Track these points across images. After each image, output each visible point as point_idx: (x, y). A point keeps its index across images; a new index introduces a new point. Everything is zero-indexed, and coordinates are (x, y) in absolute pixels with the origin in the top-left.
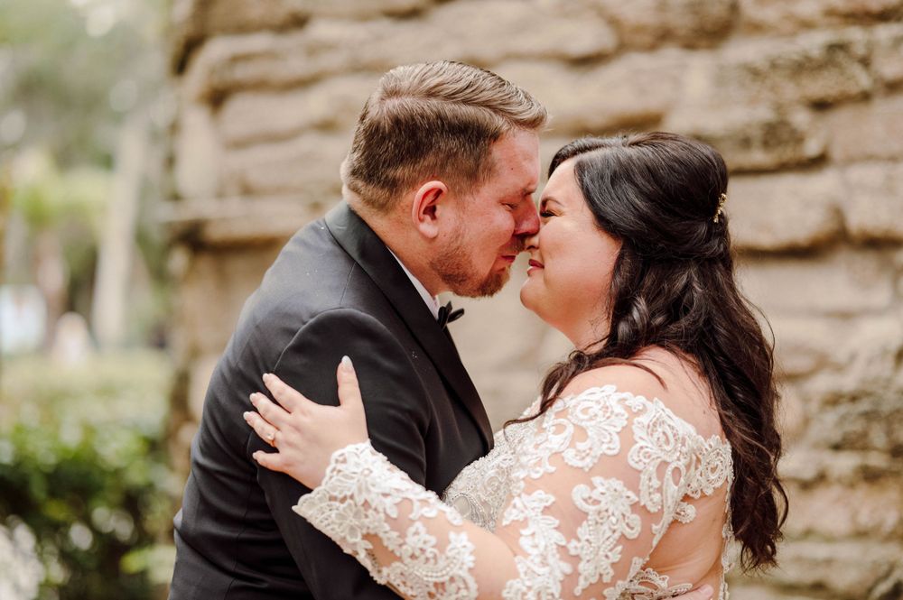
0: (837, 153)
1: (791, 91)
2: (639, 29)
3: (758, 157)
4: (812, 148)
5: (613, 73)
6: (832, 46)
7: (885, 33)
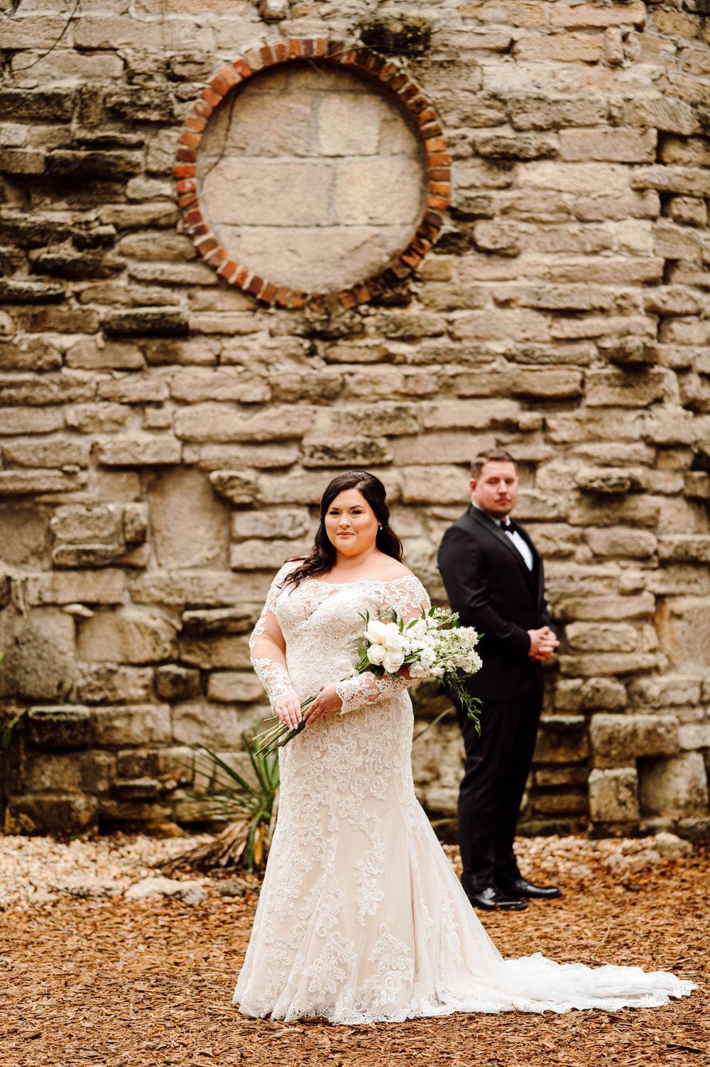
0: (398, 461)
1: (377, 429)
2: (288, 391)
3: (360, 460)
4: (388, 458)
5: (271, 412)
6: (398, 409)
7: (425, 404)
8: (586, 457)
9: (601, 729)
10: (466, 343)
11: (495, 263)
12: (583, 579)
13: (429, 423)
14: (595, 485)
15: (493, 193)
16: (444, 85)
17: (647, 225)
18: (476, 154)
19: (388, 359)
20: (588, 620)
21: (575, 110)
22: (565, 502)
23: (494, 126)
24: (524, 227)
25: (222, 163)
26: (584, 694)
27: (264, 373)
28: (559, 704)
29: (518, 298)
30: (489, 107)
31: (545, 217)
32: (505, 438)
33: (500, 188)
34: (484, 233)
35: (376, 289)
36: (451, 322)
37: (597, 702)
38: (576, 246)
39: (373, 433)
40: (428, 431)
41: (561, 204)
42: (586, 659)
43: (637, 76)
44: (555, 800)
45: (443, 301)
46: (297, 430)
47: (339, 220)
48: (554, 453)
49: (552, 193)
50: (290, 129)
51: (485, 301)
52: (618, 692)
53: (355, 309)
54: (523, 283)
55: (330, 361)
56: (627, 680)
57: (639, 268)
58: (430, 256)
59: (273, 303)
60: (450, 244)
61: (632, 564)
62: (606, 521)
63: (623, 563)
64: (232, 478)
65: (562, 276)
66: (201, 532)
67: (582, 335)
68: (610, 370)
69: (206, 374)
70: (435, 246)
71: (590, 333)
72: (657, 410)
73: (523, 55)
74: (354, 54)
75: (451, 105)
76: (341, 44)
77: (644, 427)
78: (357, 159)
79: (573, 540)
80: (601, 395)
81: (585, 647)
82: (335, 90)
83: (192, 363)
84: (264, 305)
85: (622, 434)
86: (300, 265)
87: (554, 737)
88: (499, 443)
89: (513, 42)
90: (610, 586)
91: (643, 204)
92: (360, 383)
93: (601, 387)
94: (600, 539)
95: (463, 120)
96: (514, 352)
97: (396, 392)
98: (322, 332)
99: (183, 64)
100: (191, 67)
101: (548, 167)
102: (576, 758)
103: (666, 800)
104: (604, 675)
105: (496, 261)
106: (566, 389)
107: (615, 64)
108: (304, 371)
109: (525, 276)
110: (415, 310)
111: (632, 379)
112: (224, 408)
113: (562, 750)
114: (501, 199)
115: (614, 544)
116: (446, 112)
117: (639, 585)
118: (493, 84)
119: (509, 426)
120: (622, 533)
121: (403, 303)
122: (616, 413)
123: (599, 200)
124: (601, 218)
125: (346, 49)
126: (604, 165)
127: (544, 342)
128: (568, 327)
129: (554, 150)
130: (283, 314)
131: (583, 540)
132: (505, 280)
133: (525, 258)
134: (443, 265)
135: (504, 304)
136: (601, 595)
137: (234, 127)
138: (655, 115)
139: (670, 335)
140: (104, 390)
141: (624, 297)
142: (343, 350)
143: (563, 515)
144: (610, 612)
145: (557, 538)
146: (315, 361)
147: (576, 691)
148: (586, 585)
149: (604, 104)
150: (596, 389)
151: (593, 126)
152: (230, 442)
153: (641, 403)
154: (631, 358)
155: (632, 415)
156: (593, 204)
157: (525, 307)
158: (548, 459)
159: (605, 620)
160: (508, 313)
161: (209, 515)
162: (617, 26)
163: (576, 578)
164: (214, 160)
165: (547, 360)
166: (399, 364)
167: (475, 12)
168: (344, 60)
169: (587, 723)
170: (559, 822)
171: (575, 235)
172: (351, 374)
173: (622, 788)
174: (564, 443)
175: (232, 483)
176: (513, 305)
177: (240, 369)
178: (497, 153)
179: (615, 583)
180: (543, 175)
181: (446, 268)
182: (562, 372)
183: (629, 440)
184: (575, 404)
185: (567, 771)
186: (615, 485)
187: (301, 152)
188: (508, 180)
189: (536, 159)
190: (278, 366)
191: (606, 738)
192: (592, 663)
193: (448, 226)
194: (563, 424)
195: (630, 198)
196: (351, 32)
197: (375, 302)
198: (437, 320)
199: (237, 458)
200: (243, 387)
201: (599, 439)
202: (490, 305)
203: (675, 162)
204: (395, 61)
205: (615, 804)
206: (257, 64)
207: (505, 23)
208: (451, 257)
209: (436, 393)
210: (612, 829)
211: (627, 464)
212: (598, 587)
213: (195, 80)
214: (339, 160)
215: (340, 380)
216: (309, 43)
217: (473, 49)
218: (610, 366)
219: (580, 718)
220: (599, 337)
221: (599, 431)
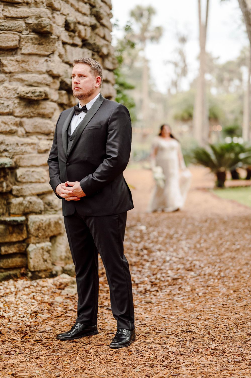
8: (21, 80)
9: (34, 223)
12: (22, 145)
20: (24, 167)
22: (13, 104)
26: (25, 205)
28: (12, 211)
37: (31, 209)
42: (24, 186)
44: (10, 261)
48: (5, 78)
52: (40, 203)
56: (42, 197)
61: (44, 137)
62: (32, 114)
63: (40, 137)
67: (19, 16)
68: (32, 35)
71: (23, 15)
72: (53, 58)
77: (48, 66)
79: (16, 124)
80: (29, 48)
81: (24, 180)
85: (38, 69)
87: (11, 229)
90: (34, 149)
93: (29, 44)
94: (29, 124)
102: (21, 239)
103: (56, 257)
104: (33, 195)
106: (11, 44)
111: (43, 40)
113: (14, 235)
115: (35, 127)
120: (39, 121)
122: (35, 58)
127: (1, 18)
128: (12, 11)
131: (21, 124)
136: (30, 153)
143: (11, 111)
144: (35, 162)
145: (9, 123)
147: (21, 204)
148: (23, 148)
150: (26, 45)
153: (47, 53)
154: (45, 29)
155: (43, 60)
159: (33, 166)
163: (19, 145)
165: (3, 28)
169: (27, 220)
170: (12, 272)
173: (45, 253)
174: (10, 73)
179: (36, 147)
182: (10, 35)
183: (41, 73)
184: (14, 53)
185: (16, 246)
186: (38, 96)
191: (37, 227)
192: (28, 189)
194: (10, 63)
201: (27, 71)
205: (42, 260)
210: (40, 274)
211: (40, 85)
212: (29, 149)
218: (32, 33)
219: (23, 218)
220: (26, 18)
221: (27, 67)
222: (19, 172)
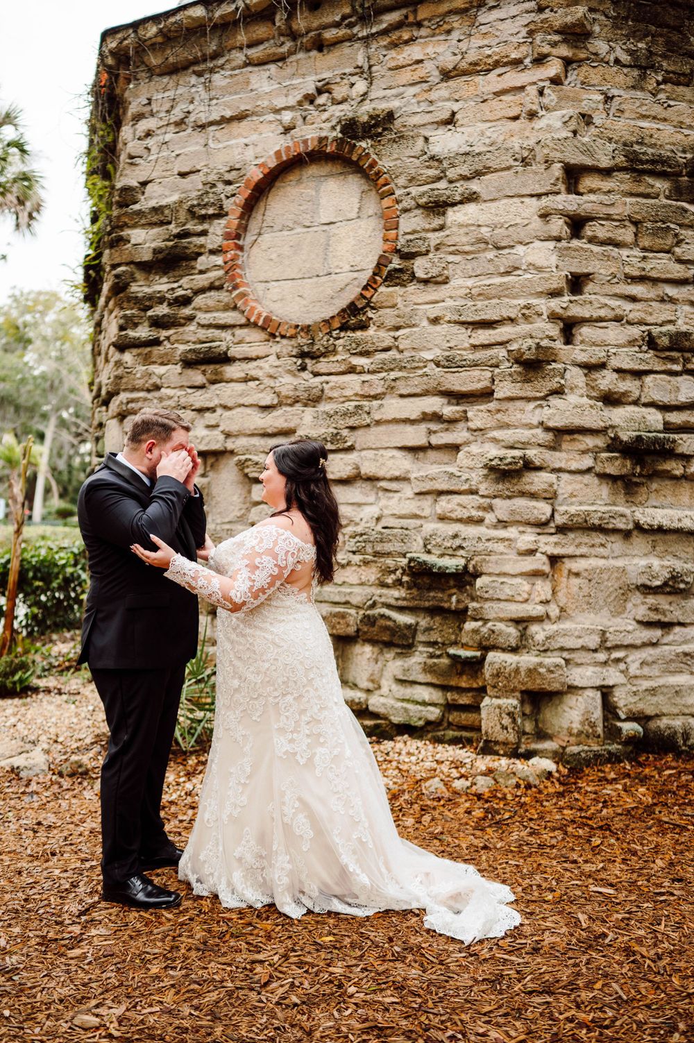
0: (357, 446)
1: (342, 423)
2: (287, 397)
4: (349, 444)
5: (277, 413)
6: (356, 407)
7: (375, 403)
8: (495, 440)
9: (493, 664)
10: (407, 354)
11: (429, 289)
12: (488, 540)
13: (377, 417)
14: (493, 463)
15: (430, 235)
16: (396, 156)
17: (551, 244)
18: (418, 206)
19: (352, 370)
20: (490, 574)
21: (493, 158)
22: (476, 477)
23: (433, 182)
24: (451, 258)
25: (260, 239)
26: (483, 634)
27: (272, 385)
28: (463, 641)
29: (445, 316)
30: (427, 167)
31: (467, 248)
32: (433, 426)
33: (435, 230)
34: (420, 267)
35: (344, 318)
36: (396, 339)
37: (493, 642)
38: (492, 270)
39: (339, 426)
40: (378, 423)
41: (480, 236)
42: (487, 605)
43: (551, 122)
44: (463, 716)
45: (391, 322)
46: (292, 425)
47: (332, 270)
48: (472, 438)
49: (473, 228)
50: (301, 208)
51: (420, 320)
52: (509, 635)
53: (329, 333)
54: (450, 303)
55: (316, 374)
56: (524, 625)
57: (543, 282)
58: (382, 289)
59: (277, 334)
60: (397, 278)
61: (529, 529)
62: (508, 493)
63: (521, 528)
64: (246, 460)
65: (480, 295)
66: (235, 498)
67: (495, 341)
68: (516, 368)
69: (240, 387)
70: (385, 280)
71: (499, 340)
72: (555, 401)
73: (459, 123)
74: (335, 144)
75: (400, 170)
76: (326, 138)
77: (541, 415)
78: (344, 223)
79: (482, 508)
80: (505, 389)
81: (486, 596)
82: (331, 175)
83: (232, 381)
84: (273, 336)
85: (524, 421)
86: (305, 306)
87: (459, 667)
88: (430, 432)
89: (453, 114)
90: (509, 547)
91: (546, 228)
92: (332, 389)
93: (506, 383)
94: (503, 508)
95: (410, 181)
96: (440, 358)
97: (356, 395)
98: (309, 352)
99: (229, 171)
100: (234, 173)
101: (471, 208)
102: (475, 685)
103: (561, 727)
104: (501, 620)
105: (431, 287)
106: (479, 386)
107: (532, 115)
108: (296, 382)
109: (451, 297)
110: (371, 331)
111: (531, 375)
112: (248, 411)
113: (465, 678)
114: (434, 238)
115: (513, 512)
116: (397, 177)
117: (532, 547)
118: (436, 149)
119: (436, 417)
120: (521, 503)
121: (363, 326)
122: (519, 404)
123: (510, 229)
124: (512, 244)
125: (330, 141)
126: (515, 200)
127: (465, 349)
128: (483, 336)
129: (475, 193)
130: (285, 341)
131: (490, 508)
132: (437, 302)
133: (453, 283)
134: (391, 295)
135: (435, 321)
136: (501, 554)
137: (267, 213)
138: (563, 152)
139: (580, 338)
140: (183, 401)
141: (527, 307)
142: (323, 366)
143: (473, 488)
144: (508, 568)
145: (469, 506)
146: (306, 375)
147: (476, 631)
148: (490, 545)
149: (517, 149)
150: (501, 384)
151: (508, 168)
152: (252, 435)
153: (538, 395)
155: (532, 405)
156: (506, 233)
157: (449, 322)
158: (467, 443)
159: (505, 574)
160: (438, 328)
161: (241, 486)
162: (535, 83)
163: (484, 539)
164: (255, 238)
165: (464, 363)
166: (360, 373)
167: (426, 96)
168: (328, 150)
169: (483, 658)
170: (465, 734)
171: (491, 261)
172: (327, 383)
173: (504, 715)
174: (479, 430)
175: (247, 464)
176: (442, 322)
177: (257, 382)
178: (430, 202)
179: (514, 545)
180: (466, 214)
181: (392, 297)
182: (476, 373)
183: (530, 426)
185: (470, 695)
186: (510, 463)
187: (308, 224)
188: (441, 222)
189: (461, 202)
190: (280, 379)
191: (495, 672)
192: (491, 609)
193: (396, 263)
194: (478, 414)
195: (537, 223)
196: (333, 128)
197: (344, 328)
198: (386, 338)
199: (254, 446)
200: (261, 395)
201: (507, 426)
202: (425, 323)
203: (591, 191)
204: (363, 144)
205: (499, 727)
206: (272, 164)
207: (448, 100)
208: (397, 288)
209: (384, 394)
210: (497, 748)
211: (528, 446)
212: (500, 547)
213: (237, 182)
214: (332, 226)
215: (320, 387)
216: (305, 142)
217: (424, 125)
218: (515, 366)
219: (478, 654)
220: (507, 342)
221: (506, 419)
222: (479, 582)
